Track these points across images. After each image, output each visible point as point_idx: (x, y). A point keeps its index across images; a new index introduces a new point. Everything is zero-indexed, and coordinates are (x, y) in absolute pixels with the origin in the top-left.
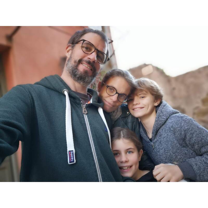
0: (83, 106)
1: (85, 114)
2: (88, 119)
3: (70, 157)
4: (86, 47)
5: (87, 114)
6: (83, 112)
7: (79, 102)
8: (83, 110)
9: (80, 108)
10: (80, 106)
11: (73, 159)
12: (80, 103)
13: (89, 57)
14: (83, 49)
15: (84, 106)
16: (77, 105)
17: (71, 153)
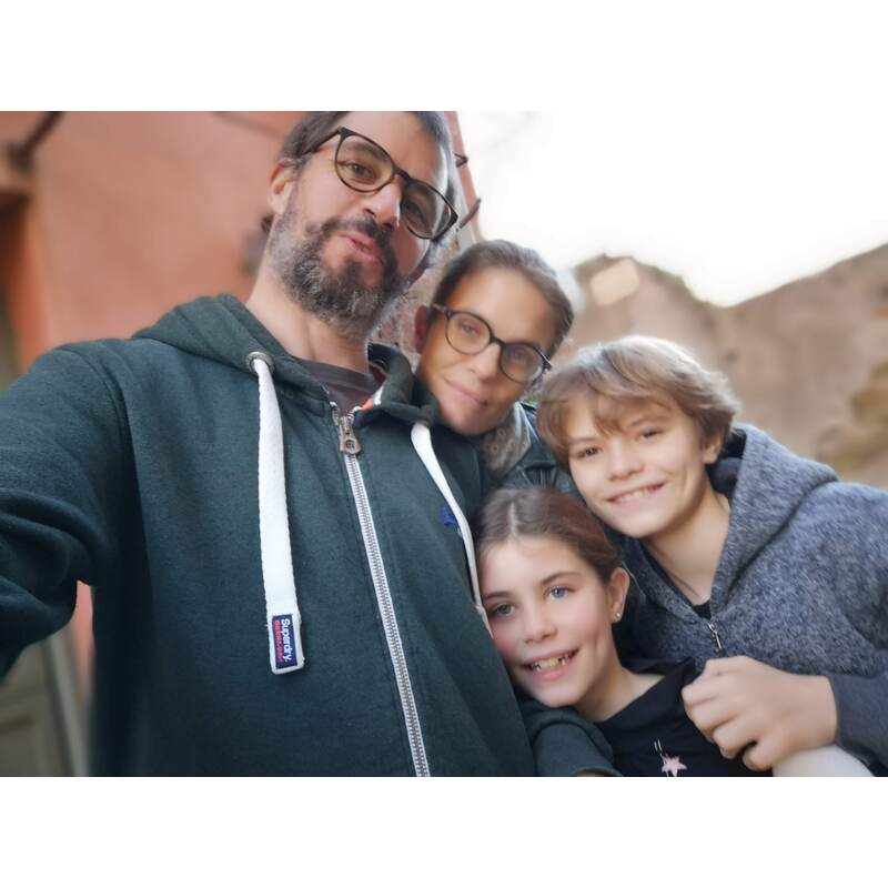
0: (340, 422)
1: (350, 456)
2: (365, 476)
3: (280, 645)
4: (353, 165)
5: (357, 455)
6: (342, 448)
7: (323, 406)
8: (343, 439)
9: (327, 432)
10: (326, 419)
11: (293, 652)
12: (326, 407)
13: (368, 203)
14: (341, 172)
15: (344, 419)
16: (311, 416)
17: (284, 625)
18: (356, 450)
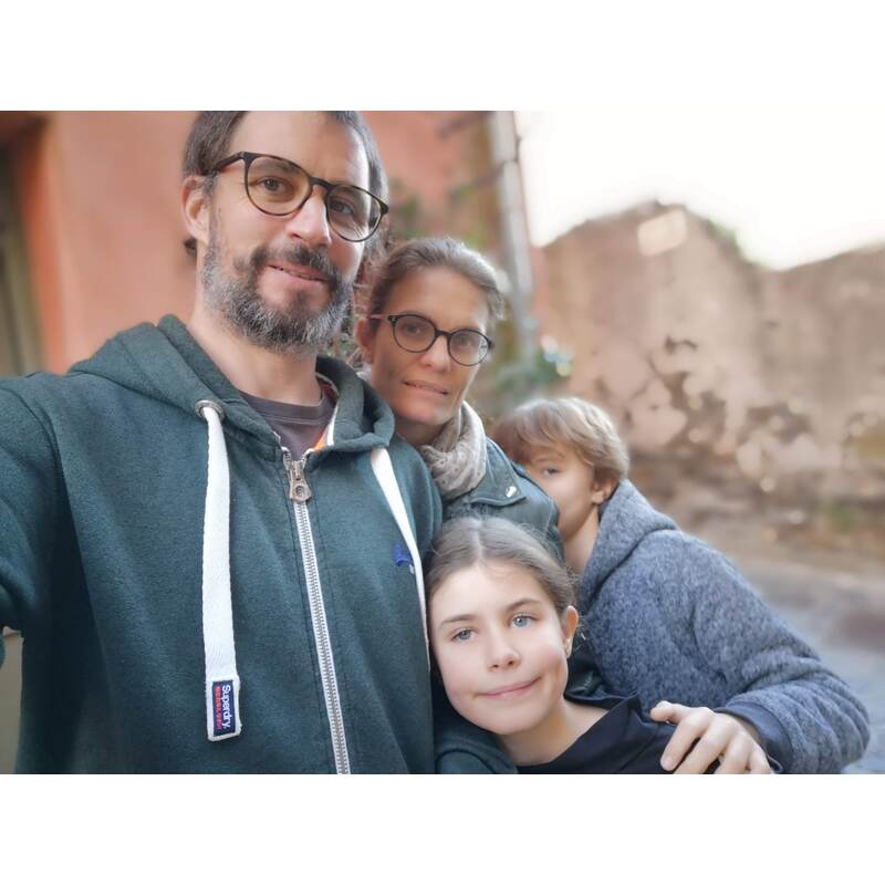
0: (291, 467)
3: (219, 711)
5: (307, 501)
6: (291, 496)
7: (274, 451)
8: (293, 486)
9: (278, 479)
12: (277, 454)
17: (225, 692)
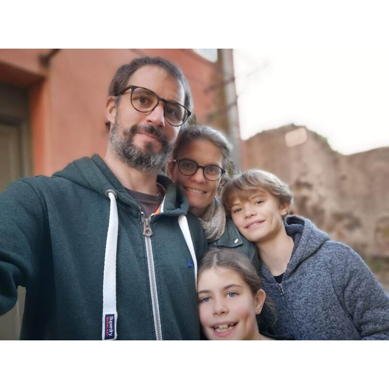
1: (147, 237)
2: (153, 247)
3: (107, 328)
7: (138, 213)
10: (139, 219)
11: (114, 332)
15: (147, 220)
17: (111, 319)
18: (150, 234)
